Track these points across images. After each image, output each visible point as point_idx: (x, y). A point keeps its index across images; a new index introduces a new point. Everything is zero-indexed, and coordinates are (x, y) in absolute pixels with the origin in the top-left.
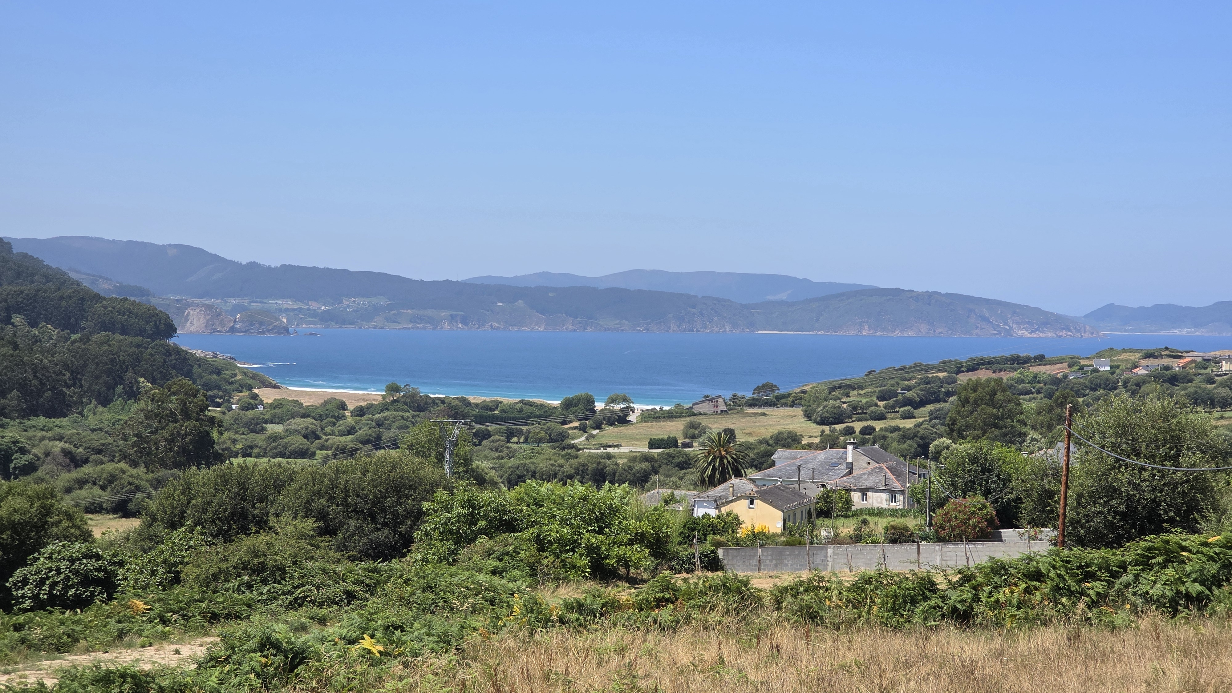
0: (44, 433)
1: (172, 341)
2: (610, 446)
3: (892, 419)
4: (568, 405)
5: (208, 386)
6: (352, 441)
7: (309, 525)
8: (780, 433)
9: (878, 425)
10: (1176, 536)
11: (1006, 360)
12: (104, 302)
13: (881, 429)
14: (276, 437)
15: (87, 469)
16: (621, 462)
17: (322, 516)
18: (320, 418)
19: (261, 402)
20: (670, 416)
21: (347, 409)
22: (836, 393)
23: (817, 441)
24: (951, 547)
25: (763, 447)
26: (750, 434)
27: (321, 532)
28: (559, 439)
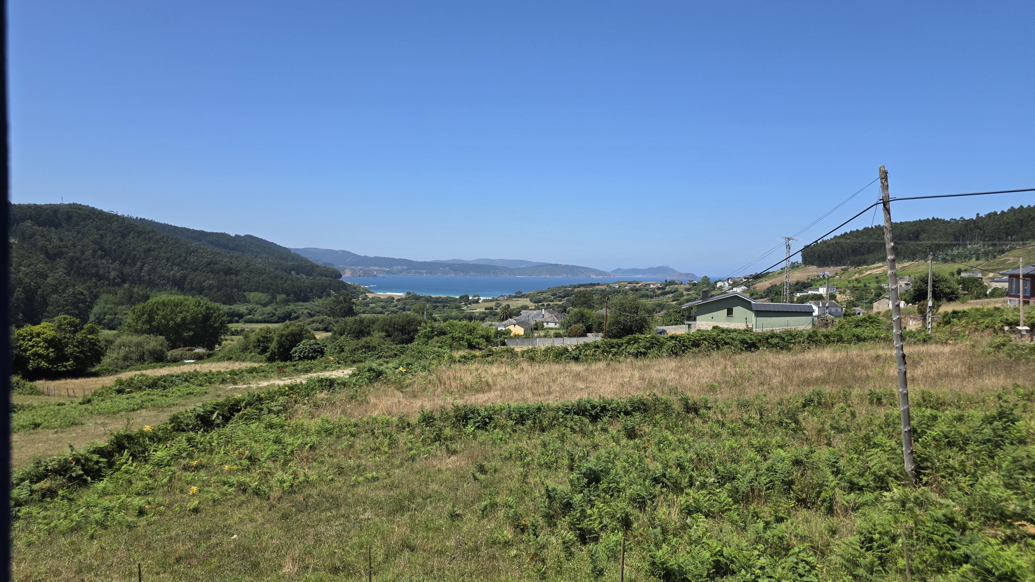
0: (301, 307)
1: (341, 279)
2: (474, 310)
3: (555, 302)
4: (461, 298)
5: (352, 293)
6: (396, 309)
7: (384, 334)
8: (523, 306)
9: (551, 303)
10: (637, 335)
11: (588, 285)
13: (552, 305)
14: (373, 308)
15: (315, 318)
16: (477, 314)
17: (387, 331)
18: (386, 302)
19: (368, 298)
20: (491, 301)
21: (394, 299)
22: (539, 294)
23: (534, 308)
24: (573, 339)
25: (518, 310)
26: (514, 306)
27: (387, 336)
28: (458, 308)
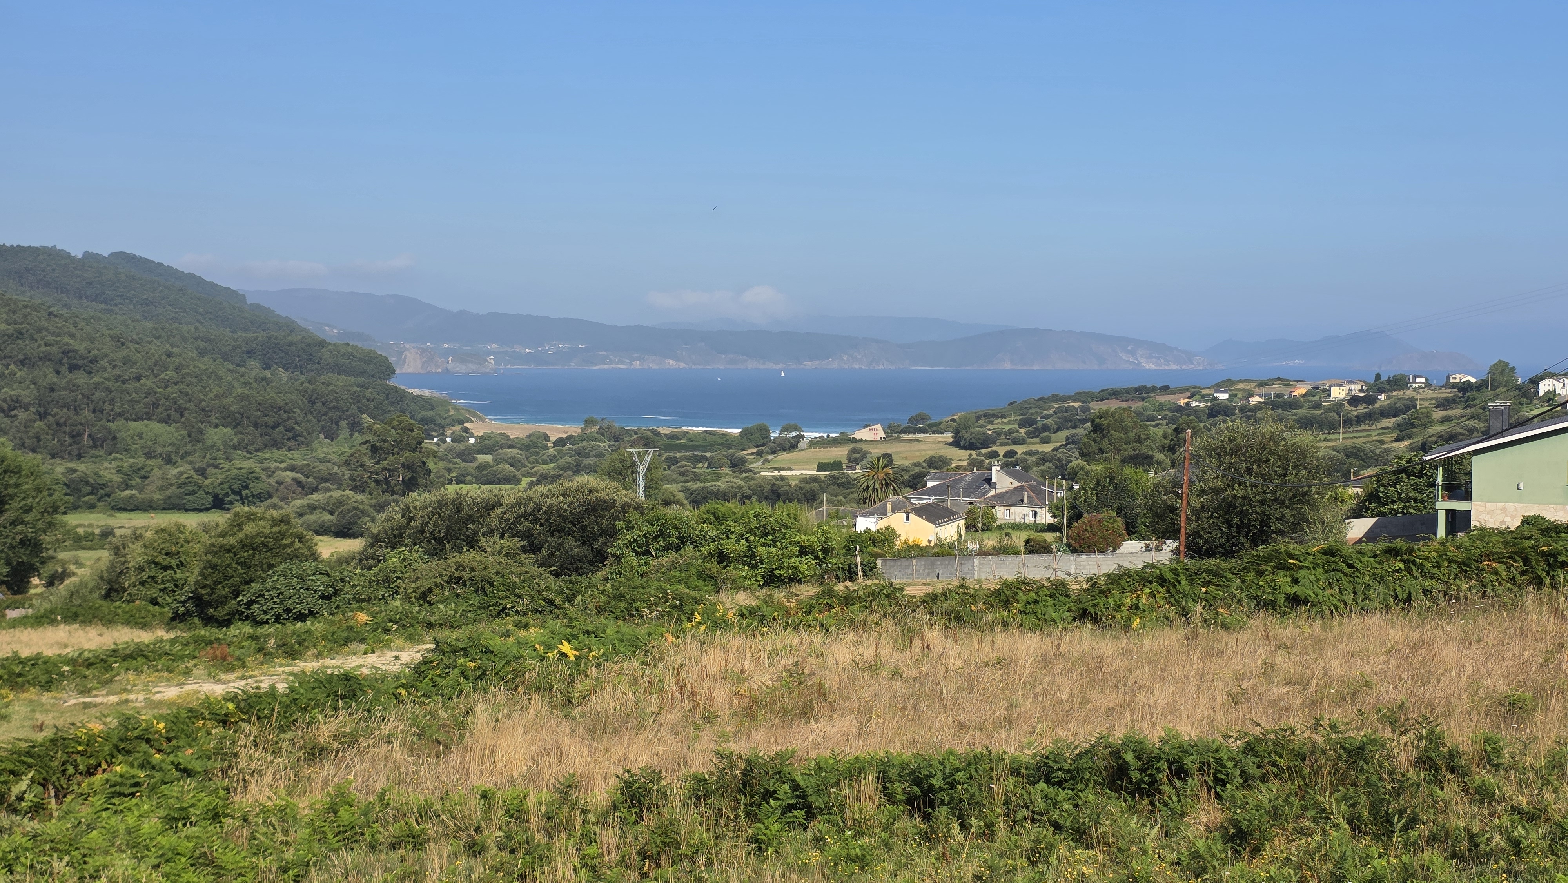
0: (278, 464)
1: (392, 383)
2: (784, 469)
3: (1033, 443)
4: (745, 433)
5: (424, 421)
6: (554, 468)
7: (517, 543)
8: (932, 457)
9: (1020, 450)
10: (1285, 545)
11: (1128, 391)
12: (330, 347)
13: (1023, 453)
14: (485, 466)
15: (316, 496)
16: (793, 483)
17: (527, 535)
18: (525, 448)
19: (472, 436)
20: (835, 442)
21: (549, 441)
22: (981, 422)
23: (965, 463)
24: (1084, 557)
25: (917, 470)
26: (906, 458)
27: (524, 550)
28: (737, 465)
